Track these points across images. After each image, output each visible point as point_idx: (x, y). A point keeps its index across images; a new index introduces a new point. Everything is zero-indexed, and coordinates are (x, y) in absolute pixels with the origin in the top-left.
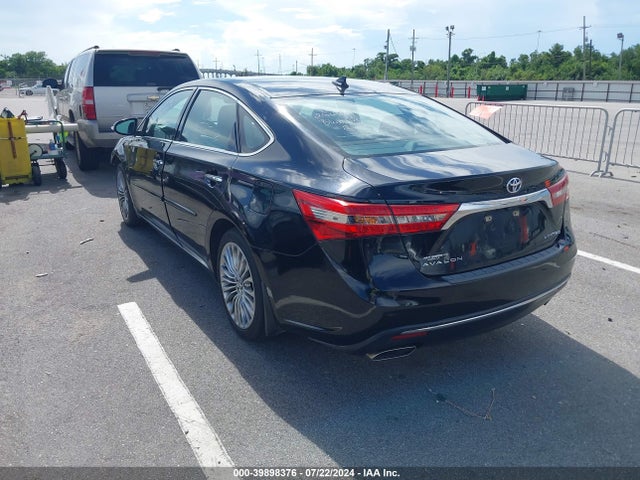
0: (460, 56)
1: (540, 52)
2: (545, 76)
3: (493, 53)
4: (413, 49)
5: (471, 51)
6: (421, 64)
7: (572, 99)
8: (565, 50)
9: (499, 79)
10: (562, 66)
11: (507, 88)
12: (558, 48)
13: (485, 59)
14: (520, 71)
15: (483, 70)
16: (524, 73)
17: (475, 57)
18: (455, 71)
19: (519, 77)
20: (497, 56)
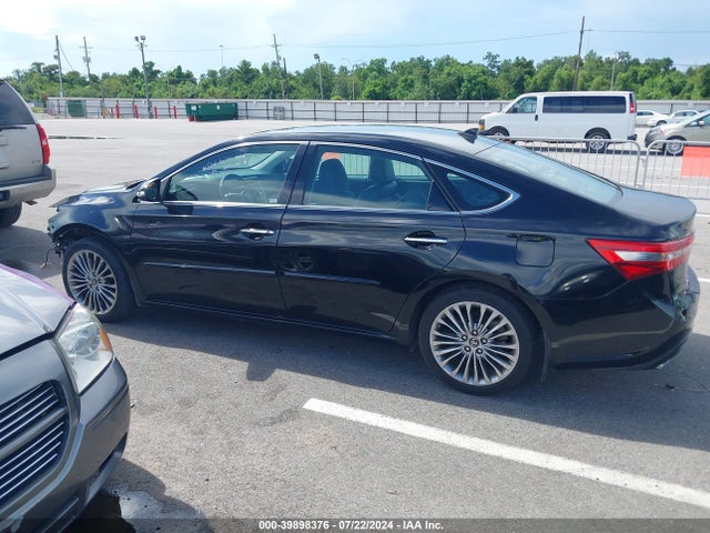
0: (141, 70)
1: (228, 68)
2: (239, 94)
3: (179, 68)
4: (87, 60)
5: (152, 64)
6: (94, 78)
7: (284, 118)
8: (253, 67)
9: (192, 97)
10: (254, 83)
11: (218, 107)
12: (246, 64)
13: (171, 74)
14: (212, 87)
15: (172, 86)
16: (217, 90)
17: (159, 72)
18: (139, 87)
19: (213, 95)
20: (184, 71)
